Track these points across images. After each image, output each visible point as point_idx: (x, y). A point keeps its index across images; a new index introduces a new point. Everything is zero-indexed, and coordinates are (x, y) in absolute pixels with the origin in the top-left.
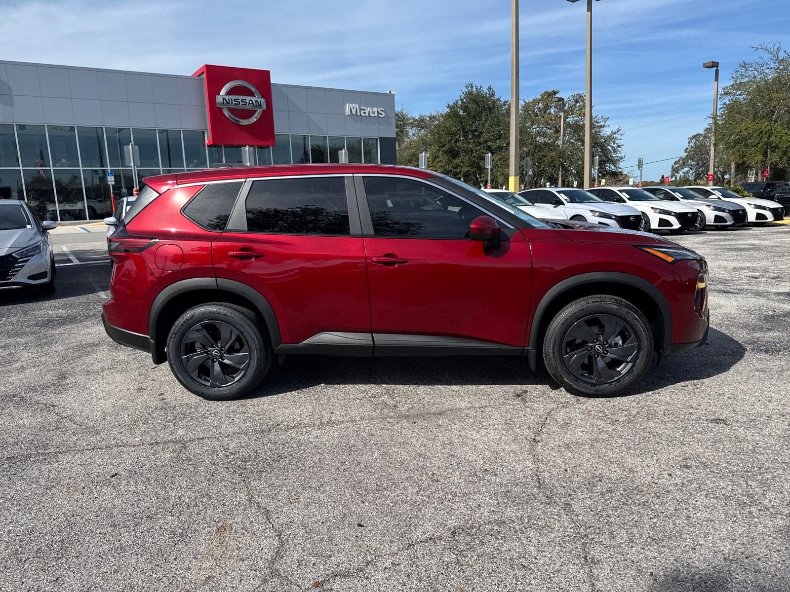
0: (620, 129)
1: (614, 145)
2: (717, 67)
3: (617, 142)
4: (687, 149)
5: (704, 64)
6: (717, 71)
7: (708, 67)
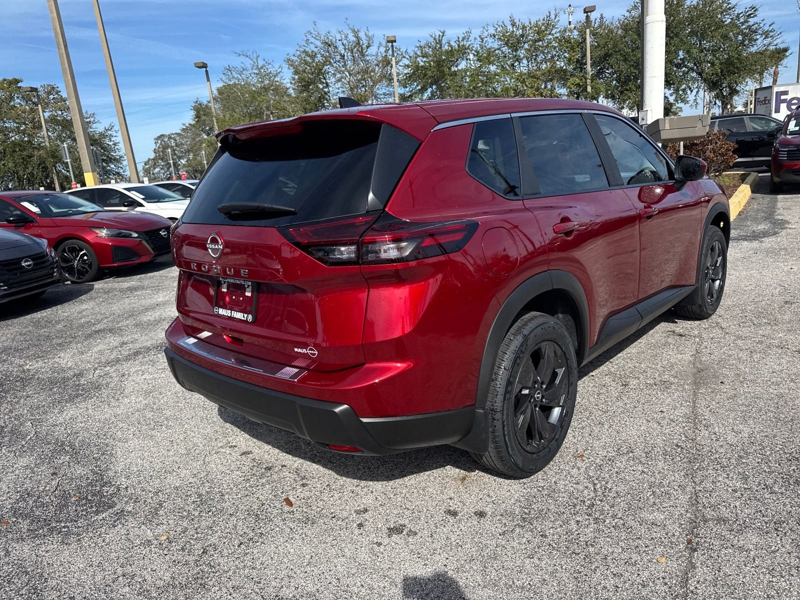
0: (112, 125)
1: (109, 143)
2: (206, 68)
3: (113, 139)
4: (155, 149)
5: (195, 64)
6: (207, 71)
7: (198, 67)
